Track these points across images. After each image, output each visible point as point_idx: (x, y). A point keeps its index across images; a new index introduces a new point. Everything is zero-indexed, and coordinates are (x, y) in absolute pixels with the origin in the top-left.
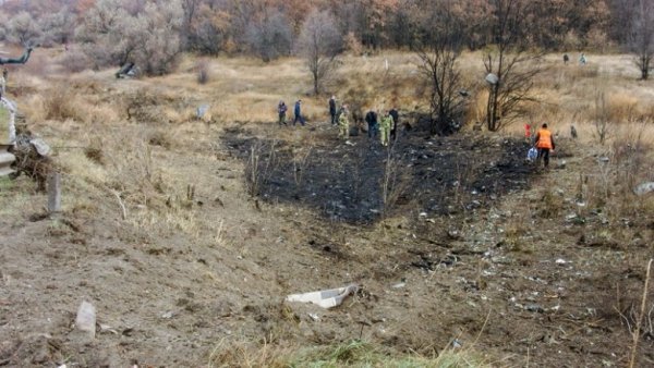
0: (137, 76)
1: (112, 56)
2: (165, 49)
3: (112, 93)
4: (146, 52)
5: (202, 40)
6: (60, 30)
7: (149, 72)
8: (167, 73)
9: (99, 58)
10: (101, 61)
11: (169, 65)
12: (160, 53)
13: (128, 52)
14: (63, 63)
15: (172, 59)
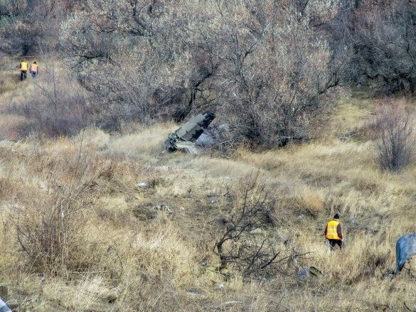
0: (221, 148)
1: (156, 93)
2: (295, 78)
3: (160, 191)
4: (244, 87)
5: (388, 55)
6: (19, 24)
7: (254, 137)
8: (299, 140)
9: (121, 99)
10: (127, 108)
11: (305, 119)
12: (283, 87)
13: (196, 85)
14: (27, 111)
15: (311, 105)
